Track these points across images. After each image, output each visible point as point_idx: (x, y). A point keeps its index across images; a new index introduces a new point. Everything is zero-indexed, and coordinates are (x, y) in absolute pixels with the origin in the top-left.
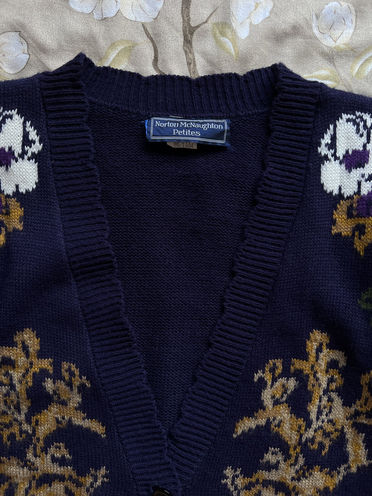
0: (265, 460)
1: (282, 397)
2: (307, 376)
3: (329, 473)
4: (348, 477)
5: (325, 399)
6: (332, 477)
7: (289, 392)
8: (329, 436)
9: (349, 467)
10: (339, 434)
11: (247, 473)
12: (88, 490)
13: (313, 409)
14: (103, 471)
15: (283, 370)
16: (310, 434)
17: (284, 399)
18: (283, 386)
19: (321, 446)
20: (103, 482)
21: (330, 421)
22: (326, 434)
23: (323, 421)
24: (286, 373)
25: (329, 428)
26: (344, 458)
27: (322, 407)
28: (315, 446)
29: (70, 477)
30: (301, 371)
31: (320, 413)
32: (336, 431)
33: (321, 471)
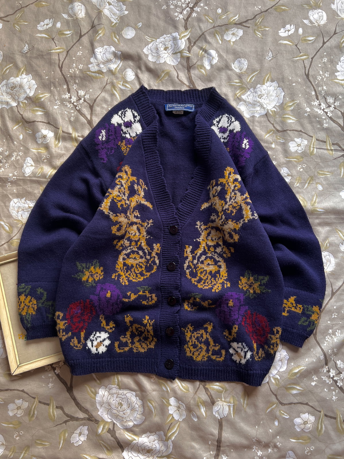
0: (211, 219)
1: (216, 193)
2: (225, 184)
3: (236, 223)
4: (244, 224)
5: (233, 193)
6: (237, 224)
7: (218, 192)
8: (235, 208)
9: (244, 220)
10: (239, 207)
11: (205, 224)
12: (145, 228)
13: (228, 197)
14: (151, 221)
15: (216, 183)
16: (227, 207)
17: (216, 194)
18: (216, 189)
19: (232, 212)
20: (151, 225)
21: (235, 202)
22: (234, 207)
23: (232, 202)
24: (217, 185)
25: (235, 205)
26: (242, 217)
27: (232, 197)
28: (229, 212)
29: (139, 223)
30: (222, 183)
31: (231, 198)
32: (238, 206)
33: (232, 222)
